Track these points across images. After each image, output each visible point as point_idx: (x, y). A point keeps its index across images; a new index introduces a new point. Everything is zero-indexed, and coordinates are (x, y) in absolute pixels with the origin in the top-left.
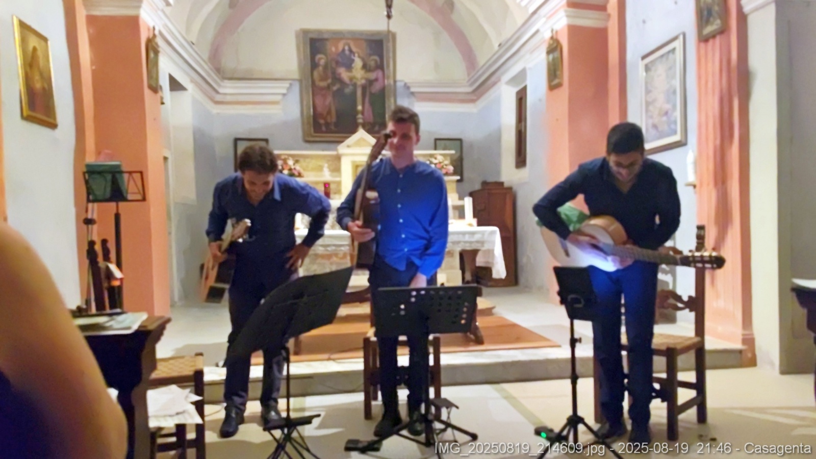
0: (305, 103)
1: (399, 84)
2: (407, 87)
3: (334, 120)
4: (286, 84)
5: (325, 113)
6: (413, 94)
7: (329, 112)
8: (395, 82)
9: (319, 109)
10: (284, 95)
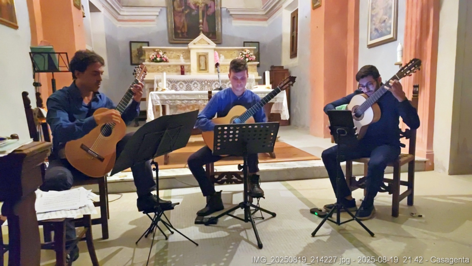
0: (169, 20)
1: (223, 10)
2: (228, 11)
3: (186, 30)
4: (158, 10)
5: (181, 27)
6: (231, 15)
7: (183, 26)
8: (221, 8)
9: (178, 25)
10: (157, 16)
